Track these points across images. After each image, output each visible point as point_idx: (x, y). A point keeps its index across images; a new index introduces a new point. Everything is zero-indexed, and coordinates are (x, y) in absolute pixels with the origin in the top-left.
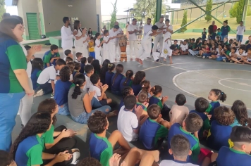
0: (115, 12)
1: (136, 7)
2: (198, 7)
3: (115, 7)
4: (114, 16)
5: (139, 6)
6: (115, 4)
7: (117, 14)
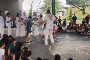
0: (31, 8)
1: (45, 6)
2: (76, 7)
3: (31, 6)
4: (31, 11)
5: (46, 6)
6: (32, 4)
7: (33, 10)
